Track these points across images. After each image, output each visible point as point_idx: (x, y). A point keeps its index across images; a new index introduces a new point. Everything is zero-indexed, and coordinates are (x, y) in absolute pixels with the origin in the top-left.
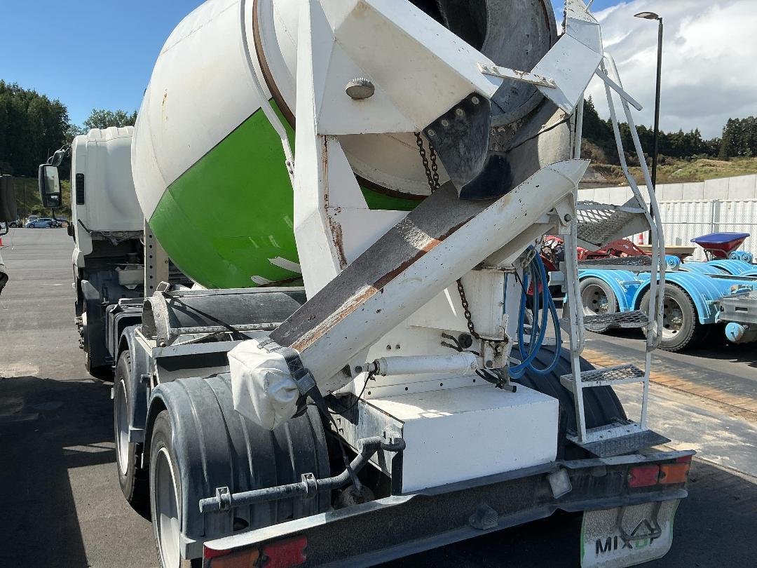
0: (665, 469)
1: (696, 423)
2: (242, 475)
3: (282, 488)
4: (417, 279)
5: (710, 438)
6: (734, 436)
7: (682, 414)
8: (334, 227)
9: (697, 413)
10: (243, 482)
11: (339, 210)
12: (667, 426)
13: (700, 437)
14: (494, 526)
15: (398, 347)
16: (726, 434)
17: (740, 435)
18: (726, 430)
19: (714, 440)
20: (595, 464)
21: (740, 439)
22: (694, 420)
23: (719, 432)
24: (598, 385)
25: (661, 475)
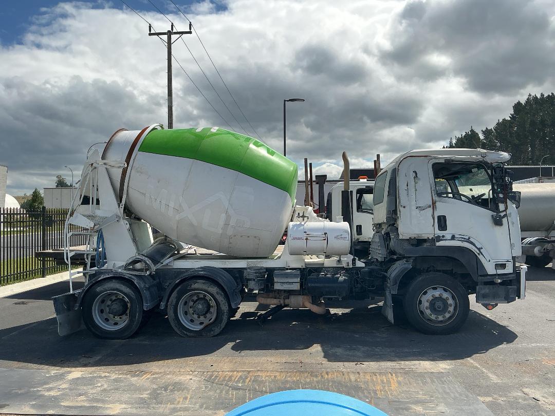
1: (80, 395)
5: (64, 386)
6: (47, 394)
7: (98, 401)
9: (85, 406)
12: (99, 385)
13: (71, 384)
16: (52, 393)
17: (42, 396)
18: (53, 397)
19: (61, 385)
21: (41, 393)
22: (83, 398)
23: (59, 393)
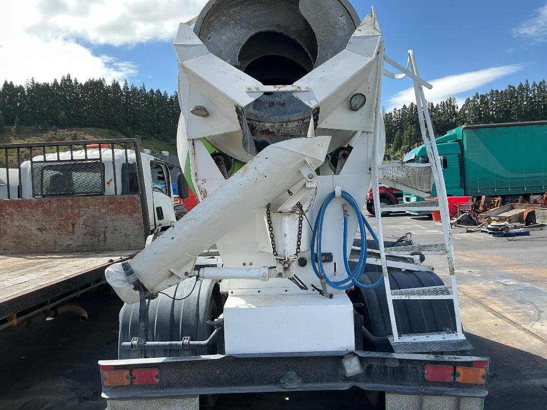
0: (459, 370)
2: (150, 332)
3: (168, 343)
4: (195, 219)
8: (202, 191)
10: (150, 337)
11: (205, 181)
14: (295, 387)
15: (251, 264)
20: (388, 356)
24: (407, 298)
25: (455, 374)
